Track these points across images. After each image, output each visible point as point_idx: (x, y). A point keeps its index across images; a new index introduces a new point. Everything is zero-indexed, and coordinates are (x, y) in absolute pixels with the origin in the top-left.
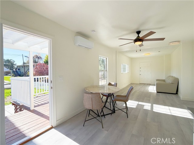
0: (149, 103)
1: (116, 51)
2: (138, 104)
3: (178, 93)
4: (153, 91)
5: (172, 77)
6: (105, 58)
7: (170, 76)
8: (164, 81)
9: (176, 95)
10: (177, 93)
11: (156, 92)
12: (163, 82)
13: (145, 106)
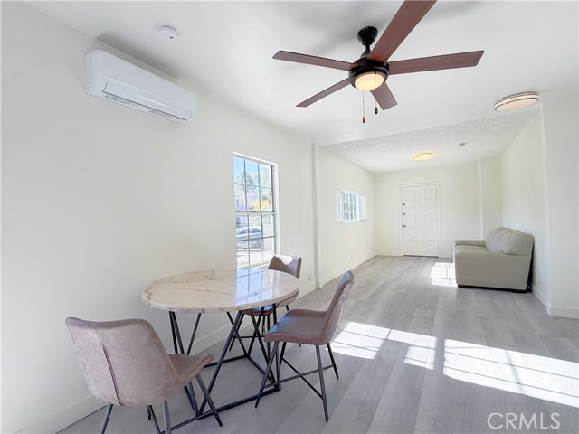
0: (431, 335)
1: (313, 145)
2: (386, 340)
3: (535, 288)
4: (445, 284)
5: (510, 231)
6: (268, 164)
7: (503, 229)
8: (482, 245)
9: (528, 294)
10: (529, 290)
11: (456, 286)
12: (478, 251)
13: (411, 350)
